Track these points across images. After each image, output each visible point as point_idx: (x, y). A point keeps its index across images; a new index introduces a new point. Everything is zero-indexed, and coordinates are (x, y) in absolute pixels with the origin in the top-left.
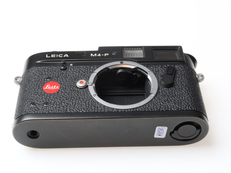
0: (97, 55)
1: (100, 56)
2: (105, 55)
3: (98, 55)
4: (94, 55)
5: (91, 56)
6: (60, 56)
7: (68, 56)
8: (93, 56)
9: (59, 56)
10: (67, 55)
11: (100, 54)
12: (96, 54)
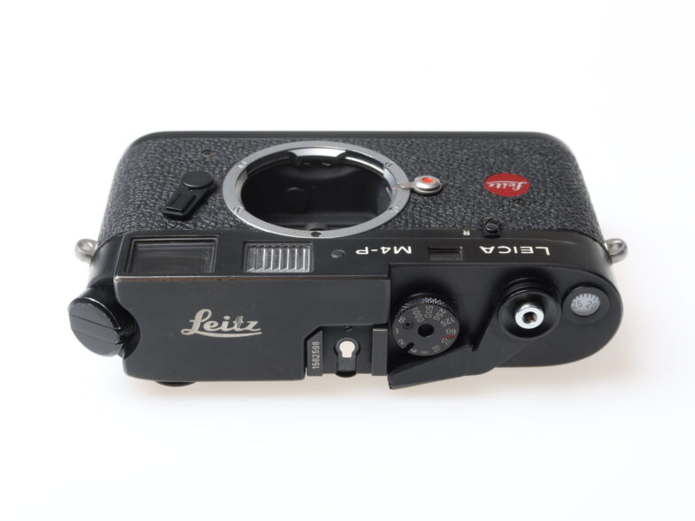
0: (392, 250)
1: (383, 248)
2: (367, 251)
3: (389, 249)
4: (402, 250)
5: (409, 248)
6: (507, 250)
7: (483, 249)
8: (402, 248)
9: (510, 250)
10: (486, 252)
11: (384, 252)
12: (396, 251)
